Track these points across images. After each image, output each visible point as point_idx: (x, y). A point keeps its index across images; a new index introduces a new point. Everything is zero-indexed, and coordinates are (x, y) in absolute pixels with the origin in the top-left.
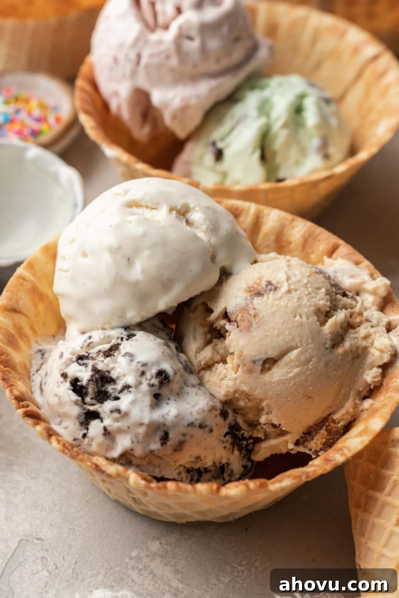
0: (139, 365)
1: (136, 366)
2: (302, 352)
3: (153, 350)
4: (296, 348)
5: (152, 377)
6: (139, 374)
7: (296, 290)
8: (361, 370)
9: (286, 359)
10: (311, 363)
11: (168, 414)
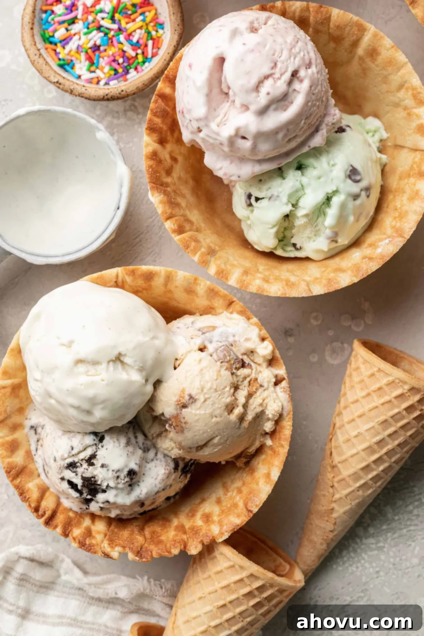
0: (114, 473)
1: (112, 474)
2: (221, 439)
3: (121, 456)
4: (217, 436)
5: (125, 477)
6: (115, 479)
7: (209, 398)
8: (261, 423)
9: (211, 443)
10: (228, 441)
11: (141, 494)
